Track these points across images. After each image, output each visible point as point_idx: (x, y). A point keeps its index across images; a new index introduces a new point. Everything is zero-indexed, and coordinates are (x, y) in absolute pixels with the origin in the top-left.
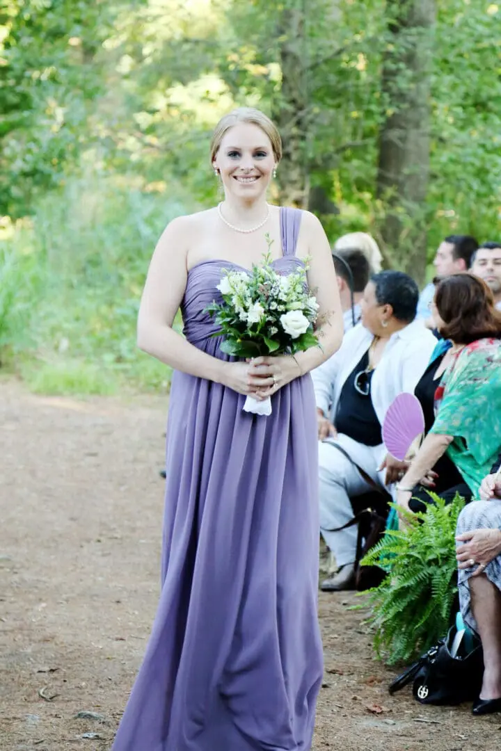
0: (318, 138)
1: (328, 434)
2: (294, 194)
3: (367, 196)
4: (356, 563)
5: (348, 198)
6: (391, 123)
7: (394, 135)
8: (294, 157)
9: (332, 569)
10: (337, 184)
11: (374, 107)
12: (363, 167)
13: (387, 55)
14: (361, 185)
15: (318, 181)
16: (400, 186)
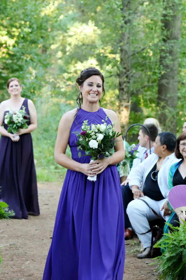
0: (134, 82)
1: (140, 196)
2: (125, 104)
3: (154, 105)
4: (151, 247)
5: (146, 106)
6: (163, 77)
7: (164, 81)
8: (125, 90)
9: (142, 250)
10: (142, 100)
11: (157, 71)
12: (152, 94)
13: (162, 50)
14: (151, 101)
15: (135, 99)
16: (167, 101)
